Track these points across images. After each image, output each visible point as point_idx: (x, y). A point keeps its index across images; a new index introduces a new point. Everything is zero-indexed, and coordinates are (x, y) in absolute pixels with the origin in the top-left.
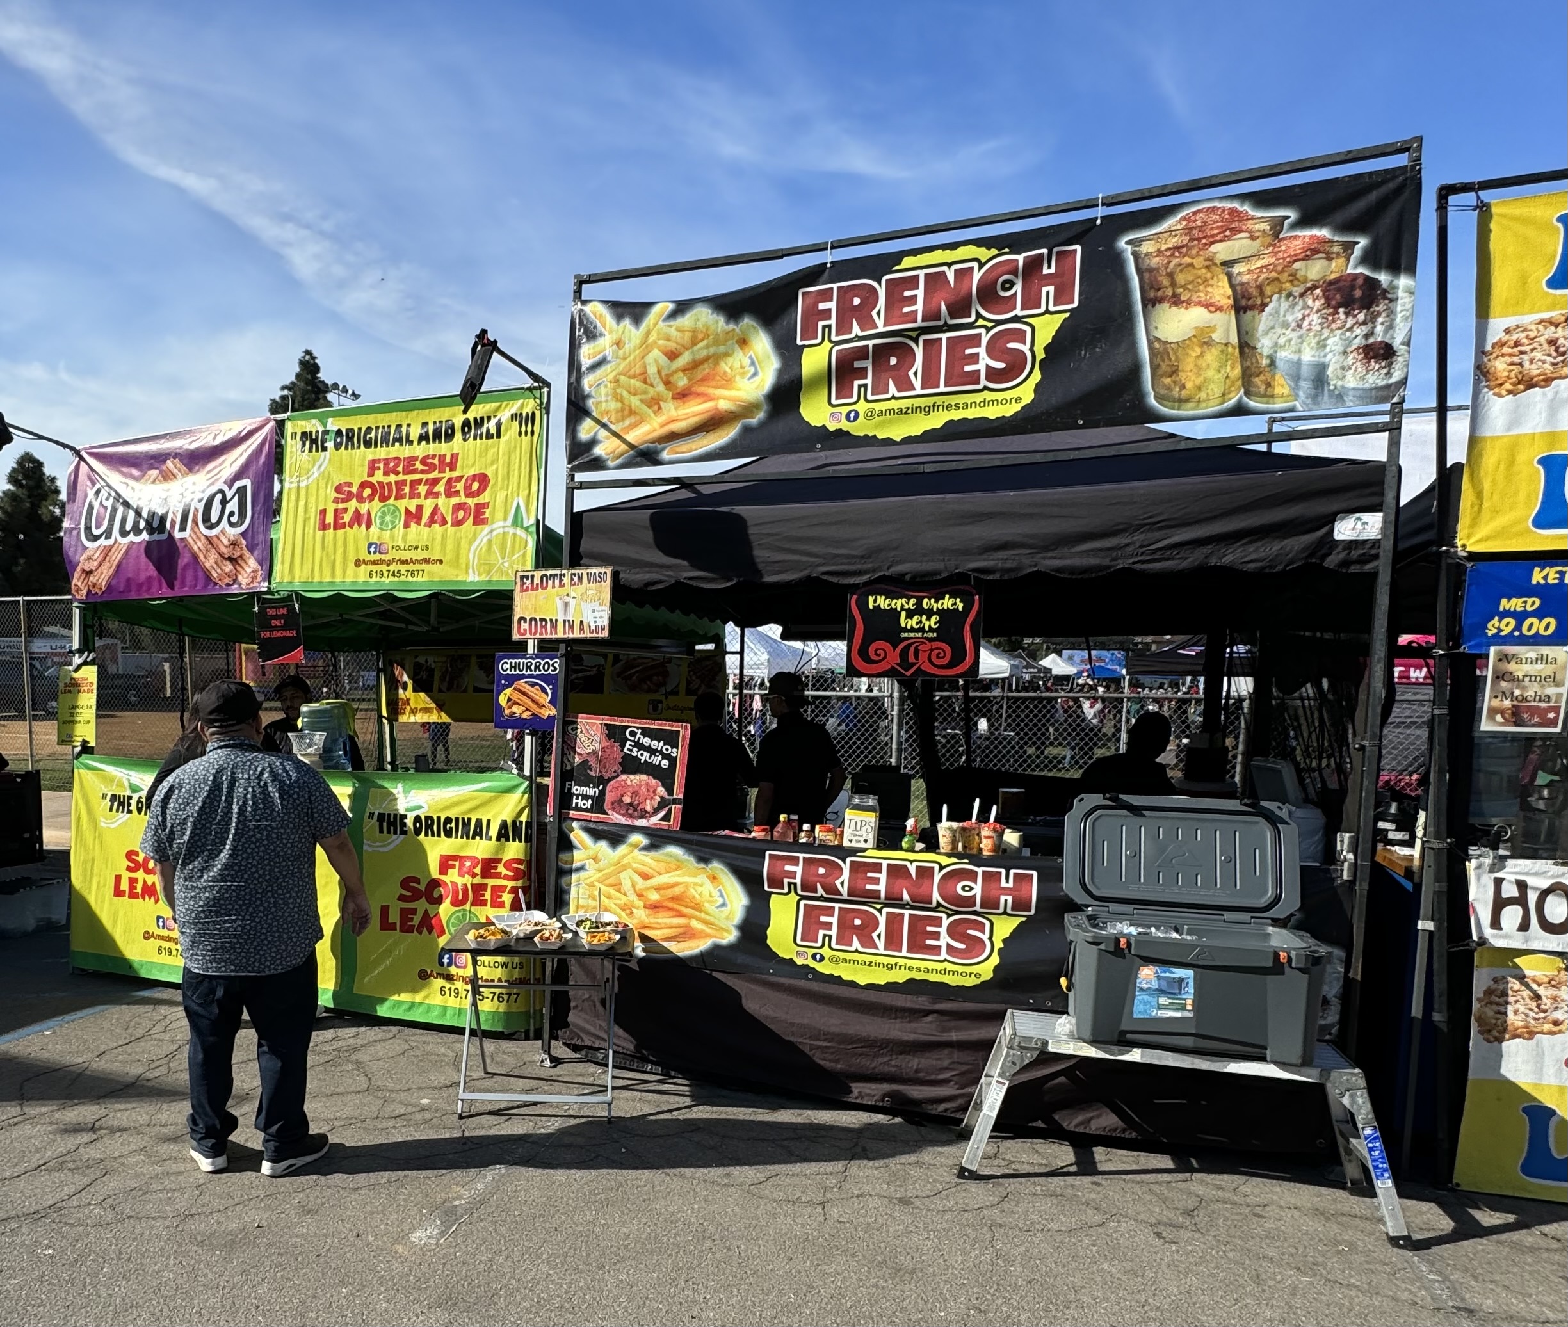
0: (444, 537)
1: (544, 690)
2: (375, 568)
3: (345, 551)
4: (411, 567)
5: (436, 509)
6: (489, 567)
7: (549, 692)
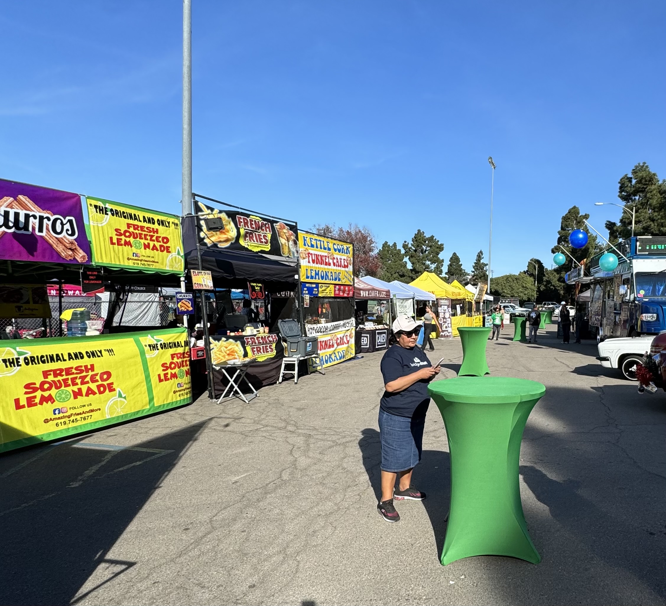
0: (158, 255)
1: (189, 303)
2: (135, 262)
3: (123, 254)
4: (149, 263)
5: (154, 246)
6: (172, 266)
7: (190, 302)
